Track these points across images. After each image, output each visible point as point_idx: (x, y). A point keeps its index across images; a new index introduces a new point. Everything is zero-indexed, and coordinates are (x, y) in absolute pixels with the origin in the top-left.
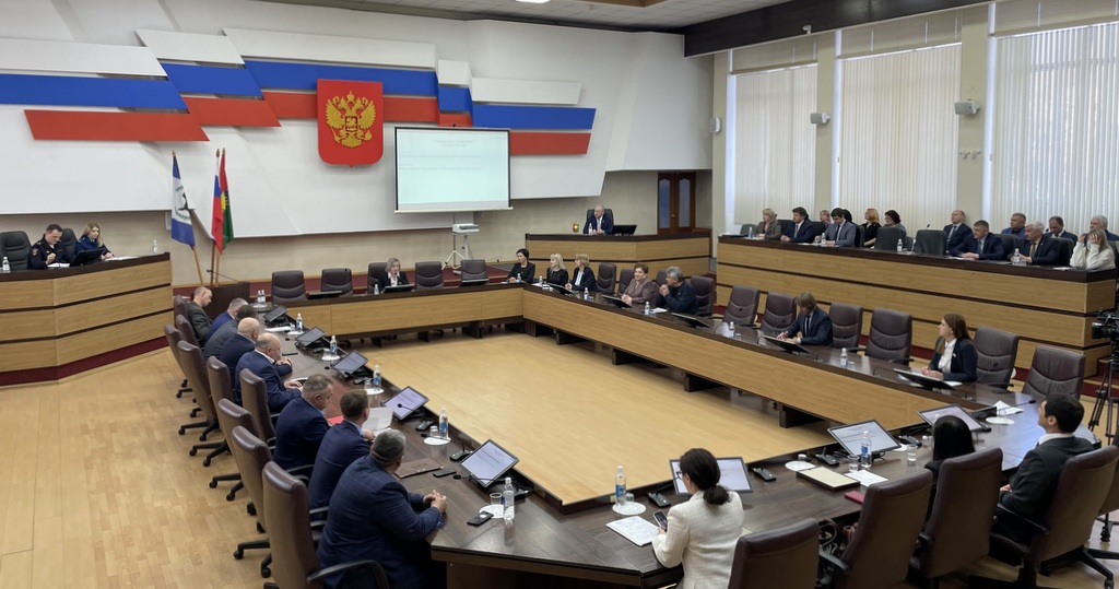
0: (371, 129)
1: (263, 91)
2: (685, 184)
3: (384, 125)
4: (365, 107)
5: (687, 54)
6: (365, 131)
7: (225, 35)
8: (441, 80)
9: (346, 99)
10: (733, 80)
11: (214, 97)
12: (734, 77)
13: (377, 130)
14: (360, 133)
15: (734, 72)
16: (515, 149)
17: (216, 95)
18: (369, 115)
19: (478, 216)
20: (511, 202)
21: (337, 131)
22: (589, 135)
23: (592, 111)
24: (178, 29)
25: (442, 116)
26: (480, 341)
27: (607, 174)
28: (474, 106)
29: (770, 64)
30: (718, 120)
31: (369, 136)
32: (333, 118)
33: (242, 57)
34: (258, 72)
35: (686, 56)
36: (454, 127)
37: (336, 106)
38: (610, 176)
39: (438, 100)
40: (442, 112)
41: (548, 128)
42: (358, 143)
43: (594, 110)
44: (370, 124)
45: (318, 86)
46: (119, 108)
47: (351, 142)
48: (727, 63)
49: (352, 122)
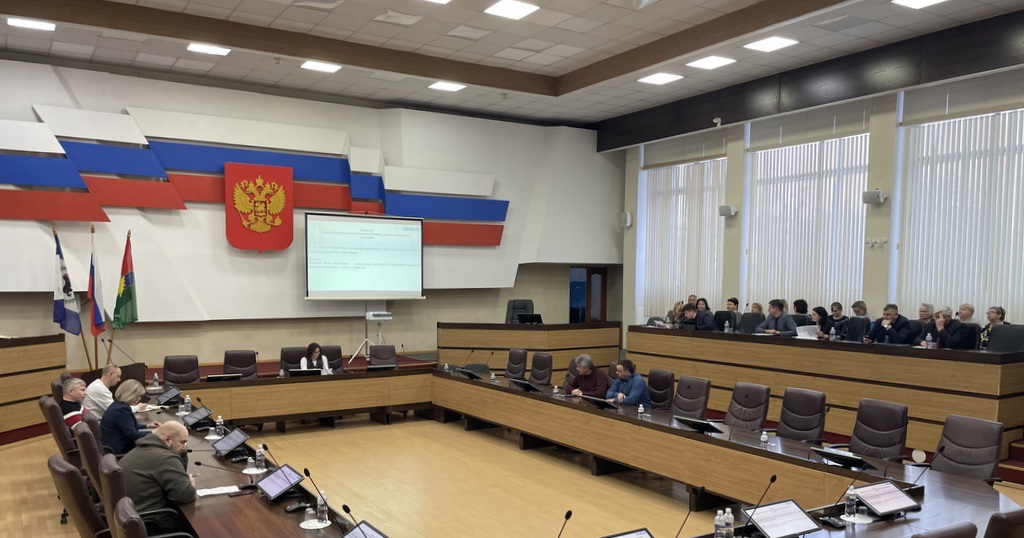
0: (281, 215)
1: (168, 172)
2: (596, 279)
3: (295, 211)
4: (275, 192)
5: (600, 149)
6: (274, 216)
7: (128, 114)
8: (354, 167)
9: (255, 184)
10: (644, 176)
11: (116, 177)
12: (646, 172)
13: (287, 217)
14: (269, 218)
15: (645, 168)
16: (427, 240)
17: (118, 175)
18: (279, 201)
19: (390, 304)
20: (424, 292)
21: (246, 215)
22: (502, 227)
23: (506, 204)
24: (79, 106)
25: (354, 203)
26: (387, 426)
27: (521, 266)
28: (387, 195)
29: (680, 159)
30: (629, 214)
31: (278, 222)
32: (241, 202)
33: (146, 137)
34: (163, 154)
35: (598, 151)
36: (366, 214)
37: (244, 190)
38: (523, 268)
39: (350, 187)
40: (354, 200)
41: (461, 219)
42: (268, 228)
43: (508, 202)
44: (280, 209)
45: (226, 170)
46: (15, 185)
47: (260, 227)
48: (638, 159)
49: (261, 207)
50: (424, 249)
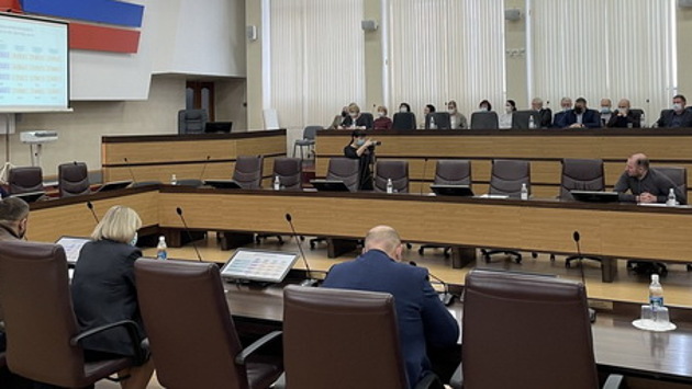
20: (71, 103)
22: (139, 33)
27: (153, 76)
30: (255, 27)
38: (156, 79)
50: (71, 54)
